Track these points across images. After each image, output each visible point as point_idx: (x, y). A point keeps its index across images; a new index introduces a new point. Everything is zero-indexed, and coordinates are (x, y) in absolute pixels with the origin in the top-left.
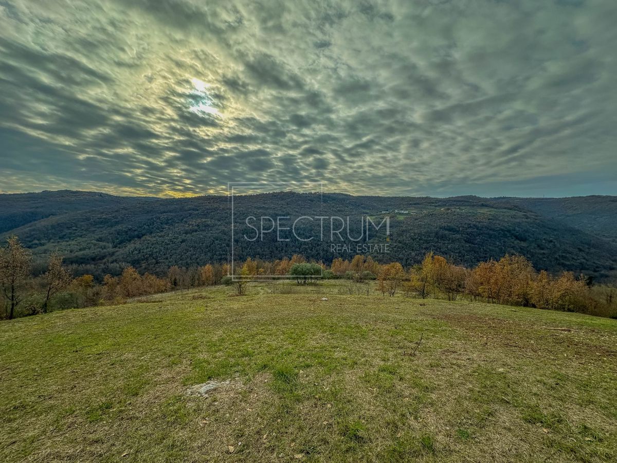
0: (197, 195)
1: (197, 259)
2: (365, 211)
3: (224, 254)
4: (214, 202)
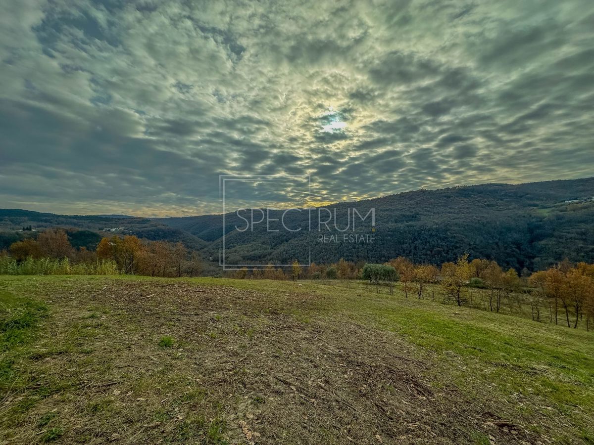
1: (328, 259)
2: (532, 202)
3: (351, 256)
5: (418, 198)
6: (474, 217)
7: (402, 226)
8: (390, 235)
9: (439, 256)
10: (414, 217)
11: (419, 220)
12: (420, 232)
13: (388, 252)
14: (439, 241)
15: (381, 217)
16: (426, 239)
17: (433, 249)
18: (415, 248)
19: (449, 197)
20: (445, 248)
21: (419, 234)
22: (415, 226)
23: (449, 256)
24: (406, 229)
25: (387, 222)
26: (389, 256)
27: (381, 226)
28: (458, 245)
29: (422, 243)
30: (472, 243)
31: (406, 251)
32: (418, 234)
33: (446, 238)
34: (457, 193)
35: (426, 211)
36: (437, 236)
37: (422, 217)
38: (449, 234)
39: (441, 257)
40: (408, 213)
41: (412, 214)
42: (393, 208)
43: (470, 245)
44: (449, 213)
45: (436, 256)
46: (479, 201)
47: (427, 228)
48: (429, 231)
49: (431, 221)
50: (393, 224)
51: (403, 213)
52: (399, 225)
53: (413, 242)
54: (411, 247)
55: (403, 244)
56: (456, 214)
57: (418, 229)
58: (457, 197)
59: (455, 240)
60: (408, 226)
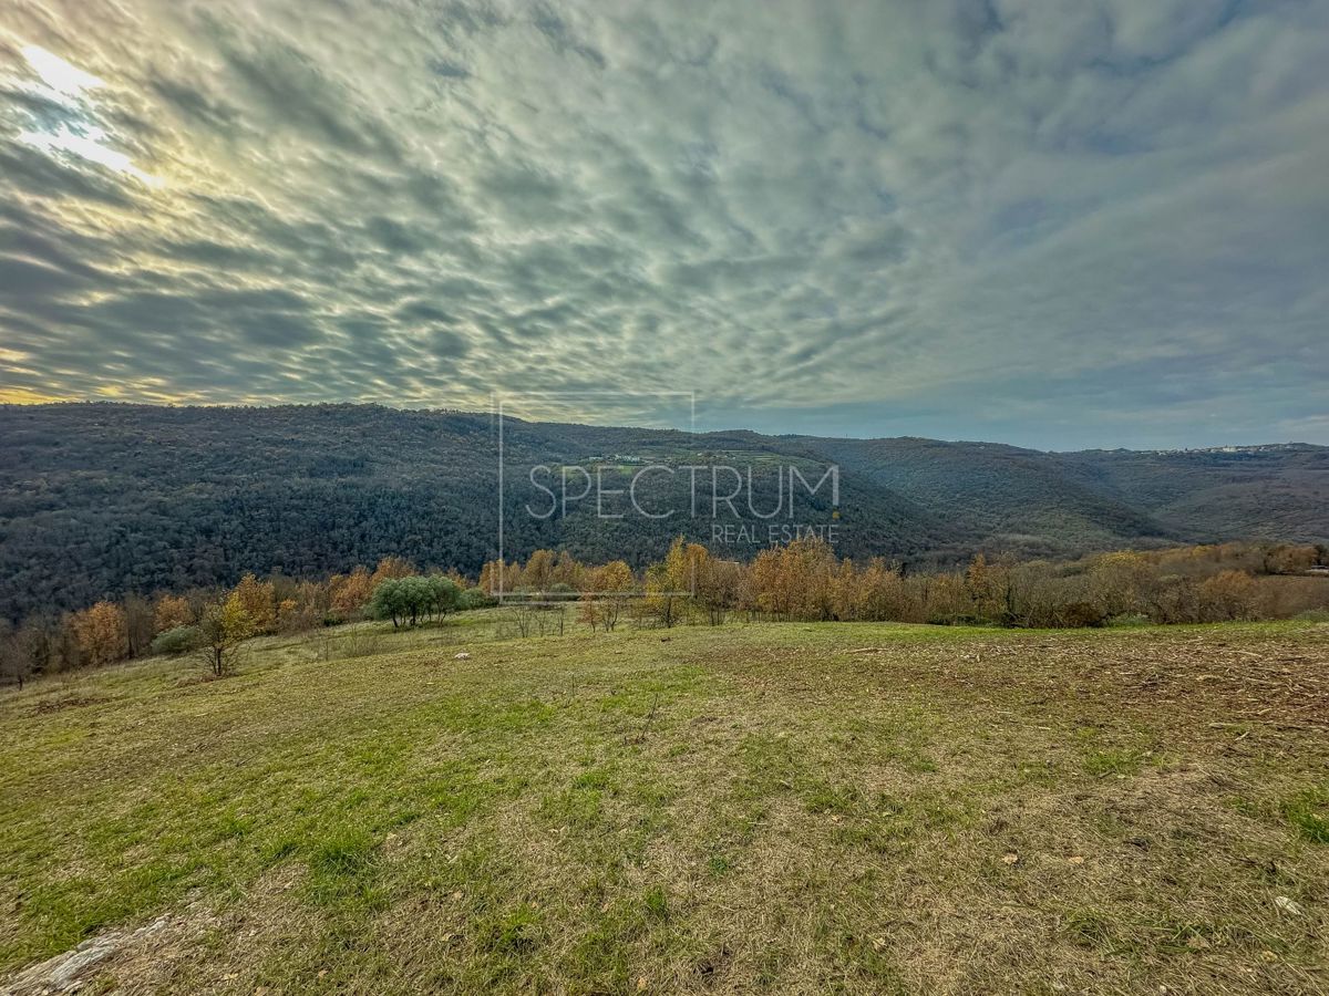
0: (51, 400)
1: (55, 590)
3: (162, 570)
4: (121, 421)
5: (365, 422)
6: (477, 473)
7: (329, 484)
8: (296, 508)
9: (415, 551)
10: (359, 466)
11: (370, 473)
12: (372, 501)
13: (292, 551)
14: (415, 521)
15: (267, 459)
16: (388, 515)
17: (402, 538)
18: (363, 537)
19: (432, 430)
20: (427, 534)
21: (372, 505)
22: (363, 486)
23: (435, 551)
24: (341, 492)
25: (287, 474)
26: (293, 562)
27: (268, 483)
28: (450, 528)
29: (379, 525)
30: (473, 523)
31: (341, 546)
32: (370, 504)
33: (427, 513)
34: (445, 422)
35: (385, 453)
36: (409, 508)
37: (377, 467)
38: (434, 505)
39: (418, 552)
40: (343, 456)
41: (353, 458)
42: (301, 438)
43: (469, 526)
44: (432, 461)
45: (408, 552)
46: (482, 444)
47: (390, 491)
48: (394, 498)
49: (397, 475)
50: (303, 480)
51: (329, 453)
52: (322, 482)
53: (356, 525)
54: (352, 535)
55: (333, 529)
56: (445, 464)
57: (368, 494)
58: (446, 430)
59: (445, 518)
60: (345, 487)
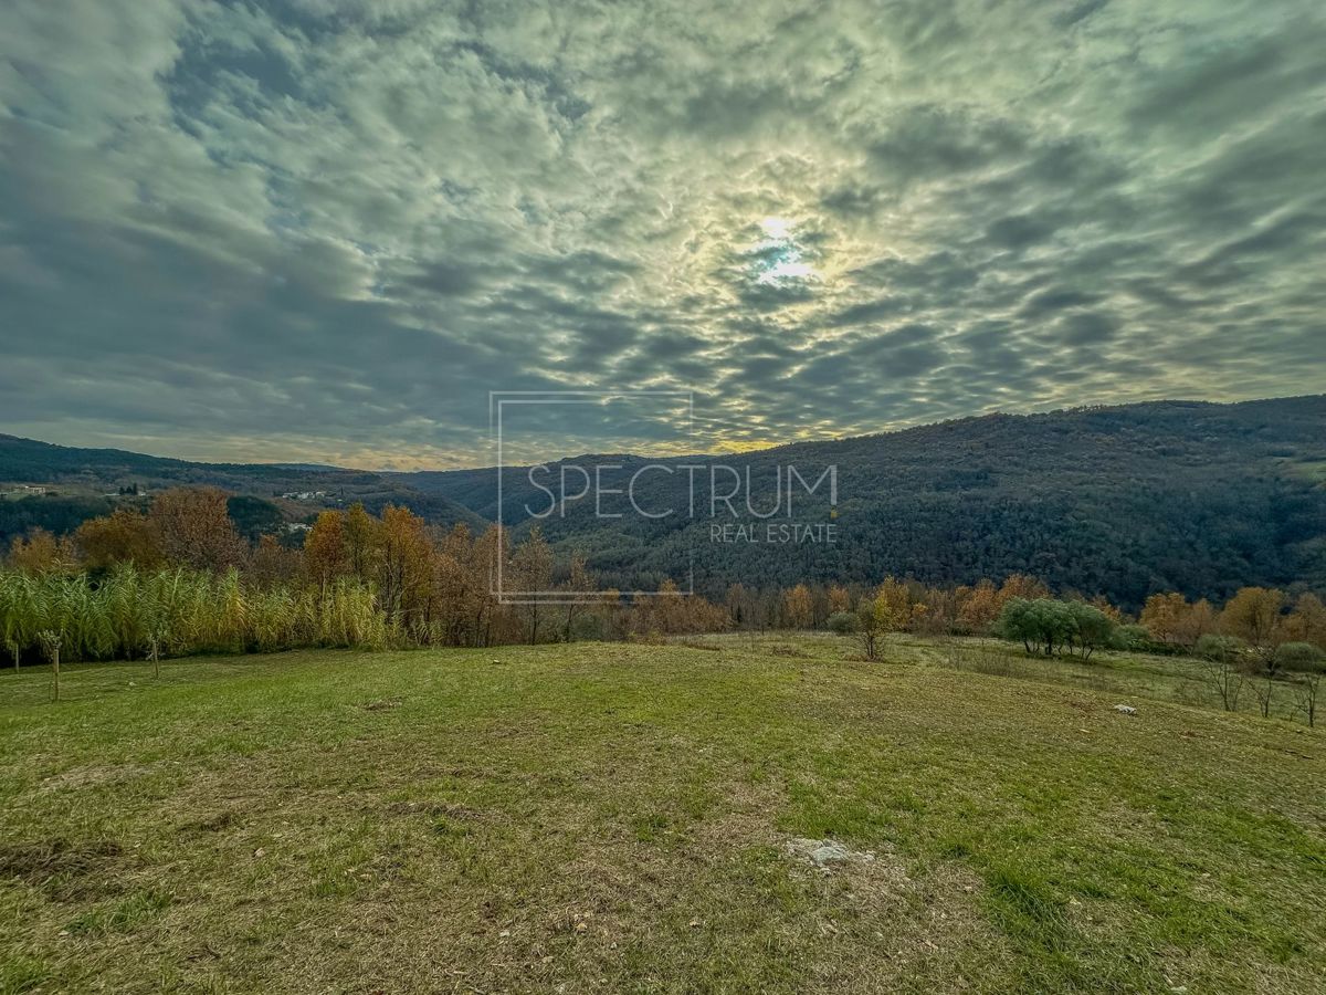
0: (774, 445)
1: (777, 572)
2: (1277, 447)
3: (832, 566)
4: (808, 455)
5: (988, 433)
6: (1132, 480)
7: (954, 497)
8: (924, 519)
9: (1048, 571)
10: (983, 477)
11: (994, 485)
12: (997, 513)
13: (922, 559)
14: (1046, 536)
15: (901, 476)
16: (1014, 529)
17: (1031, 554)
18: (987, 550)
19: (1067, 432)
20: (1062, 552)
21: (997, 517)
22: (987, 498)
23: (1072, 573)
24: (965, 505)
25: (916, 489)
26: (923, 569)
27: (902, 497)
28: (1094, 547)
29: (1005, 540)
30: (1129, 542)
31: (965, 558)
32: (995, 517)
33: (1064, 529)
34: (1083, 422)
35: (1010, 463)
36: (1039, 522)
37: (1001, 477)
38: (1070, 518)
39: (1051, 573)
40: (966, 469)
41: (975, 470)
42: (928, 455)
43: (1124, 547)
44: (1068, 468)
45: (1040, 570)
46: (1140, 443)
47: (1016, 503)
48: (1021, 510)
49: (1025, 487)
50: (931, 494)
51: (954, 468)
52: (947, 495)
53: (980, 537)
54: (976, 547)
55: (957, 540)
56: (1085, 471)
57: (992, 506)
58: (1086, 431)
59: (1086, 534)
60: (968, 499)
